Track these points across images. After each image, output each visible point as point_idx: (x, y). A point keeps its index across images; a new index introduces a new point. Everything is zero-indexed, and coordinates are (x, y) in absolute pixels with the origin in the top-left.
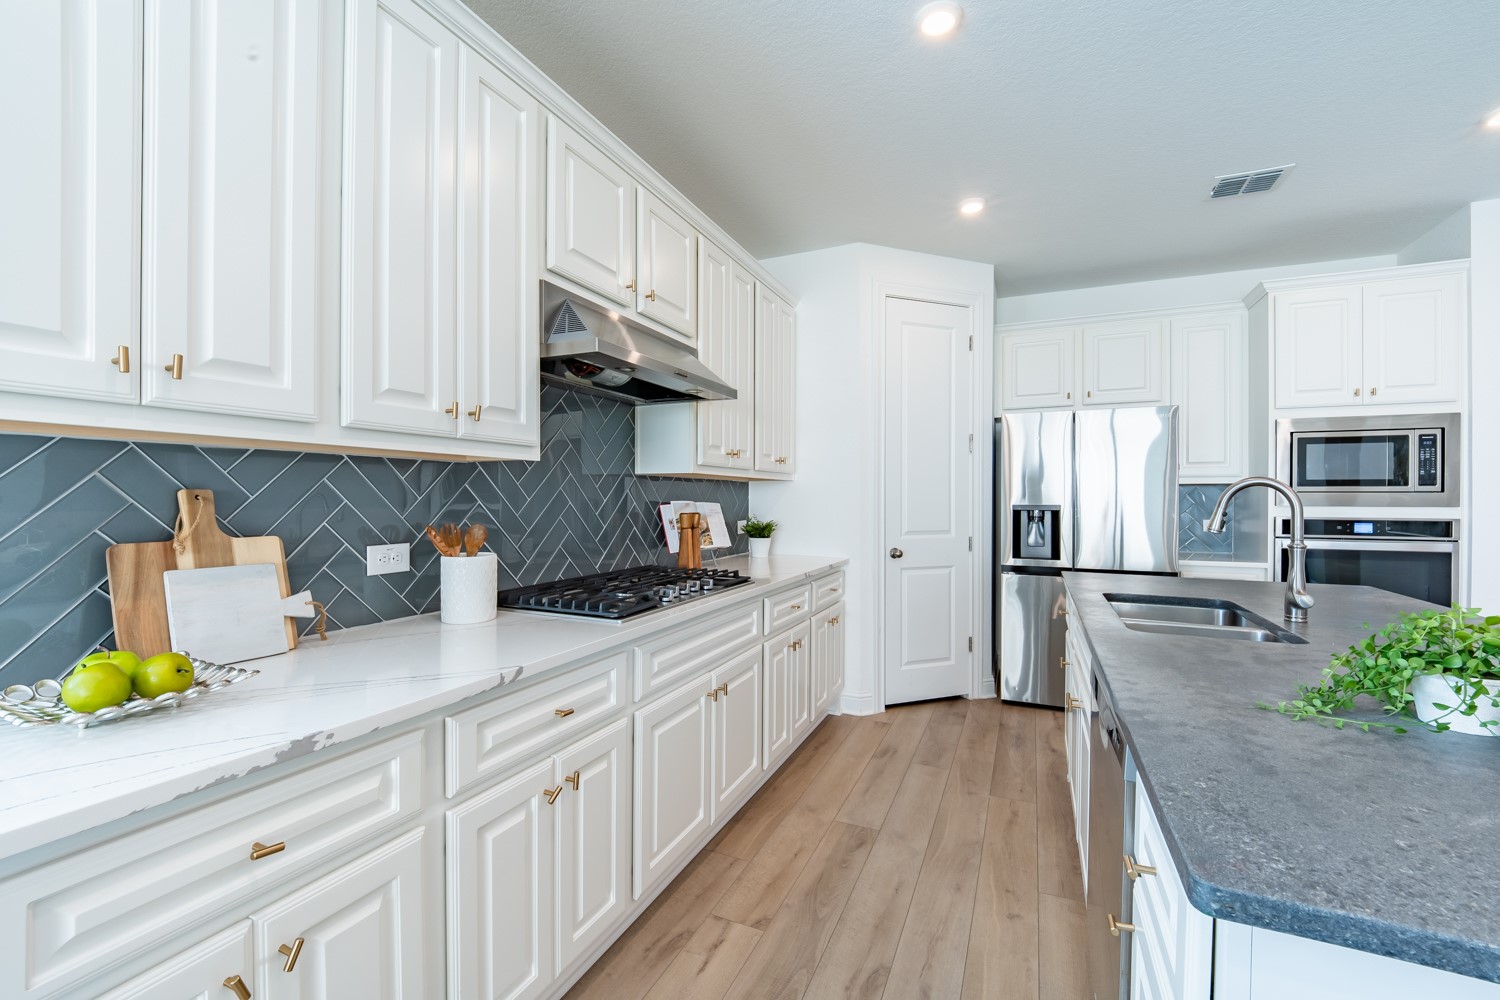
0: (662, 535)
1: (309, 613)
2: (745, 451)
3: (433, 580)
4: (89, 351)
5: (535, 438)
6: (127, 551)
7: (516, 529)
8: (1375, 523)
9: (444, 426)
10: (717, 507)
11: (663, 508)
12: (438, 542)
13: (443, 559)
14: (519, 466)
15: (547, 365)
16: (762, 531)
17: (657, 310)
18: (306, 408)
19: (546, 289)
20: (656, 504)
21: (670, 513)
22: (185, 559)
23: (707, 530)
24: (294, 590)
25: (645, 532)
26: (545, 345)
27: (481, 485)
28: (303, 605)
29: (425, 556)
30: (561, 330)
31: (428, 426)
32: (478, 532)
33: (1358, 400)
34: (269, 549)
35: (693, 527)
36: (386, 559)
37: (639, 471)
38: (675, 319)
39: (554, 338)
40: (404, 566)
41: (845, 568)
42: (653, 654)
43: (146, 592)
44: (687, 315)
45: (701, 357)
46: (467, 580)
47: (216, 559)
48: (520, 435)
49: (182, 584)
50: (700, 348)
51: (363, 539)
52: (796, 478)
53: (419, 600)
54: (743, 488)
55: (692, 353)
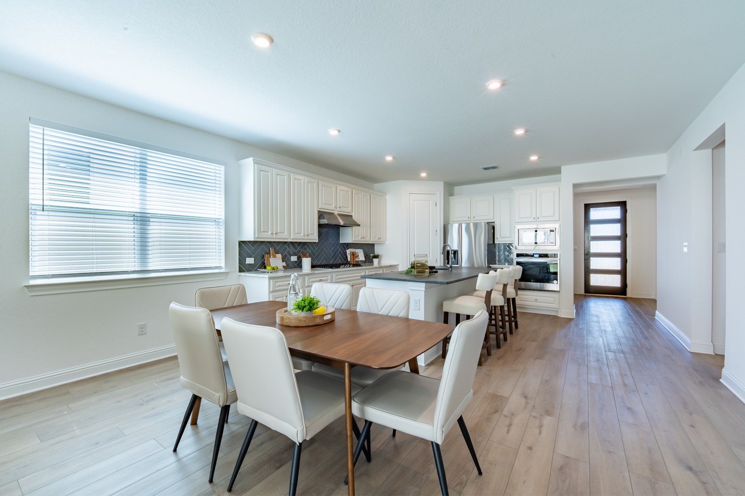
0: (347, 257)
1: (285, 265)
2: (367, 237)
3: (301, 262)
4: (270, 233)
5: (317, 238)
6: (266, 255)
7: (314, 255)
8: (539, 254)
9: (303, 238)
10: (361, 250)
12: (302, 256)
13: (303, 259)
14: (314, 243)
15: (320, 226)
16: (376, 257)
17: (342, 209)
18: (287, 237)
19: (319, 212)
20: (345, 250)
21: (348, 251)
22: (272, 257)
23: (358, 255)
24: (283, 262)
25: (342, 256)
26: (319, 222)
27: (308, 246)
28: (284, 264)
29: (300, 259)
30: (323, 219)
31: (302, 238)
32: (308, 254)
33: (535, 220)
34: (279, 256)
35: (353, 254)
36: (294, 259)
37: (341, 242)
38: (346, 211)
39: (320, 220)
40: (297, 260)
41: (398, 267)
42: (337, 275)
43: (268, 260)
44: (350, 208)
45: (353, 217)
46: (306, 262)
47: (275, 257)
48: (315, 238)
49: (272, 260)
50: (353, 215)
51: (291, 255)
52: (387, 242)
53: (299, 265)
54: (373, 245)
55: (351, 216)
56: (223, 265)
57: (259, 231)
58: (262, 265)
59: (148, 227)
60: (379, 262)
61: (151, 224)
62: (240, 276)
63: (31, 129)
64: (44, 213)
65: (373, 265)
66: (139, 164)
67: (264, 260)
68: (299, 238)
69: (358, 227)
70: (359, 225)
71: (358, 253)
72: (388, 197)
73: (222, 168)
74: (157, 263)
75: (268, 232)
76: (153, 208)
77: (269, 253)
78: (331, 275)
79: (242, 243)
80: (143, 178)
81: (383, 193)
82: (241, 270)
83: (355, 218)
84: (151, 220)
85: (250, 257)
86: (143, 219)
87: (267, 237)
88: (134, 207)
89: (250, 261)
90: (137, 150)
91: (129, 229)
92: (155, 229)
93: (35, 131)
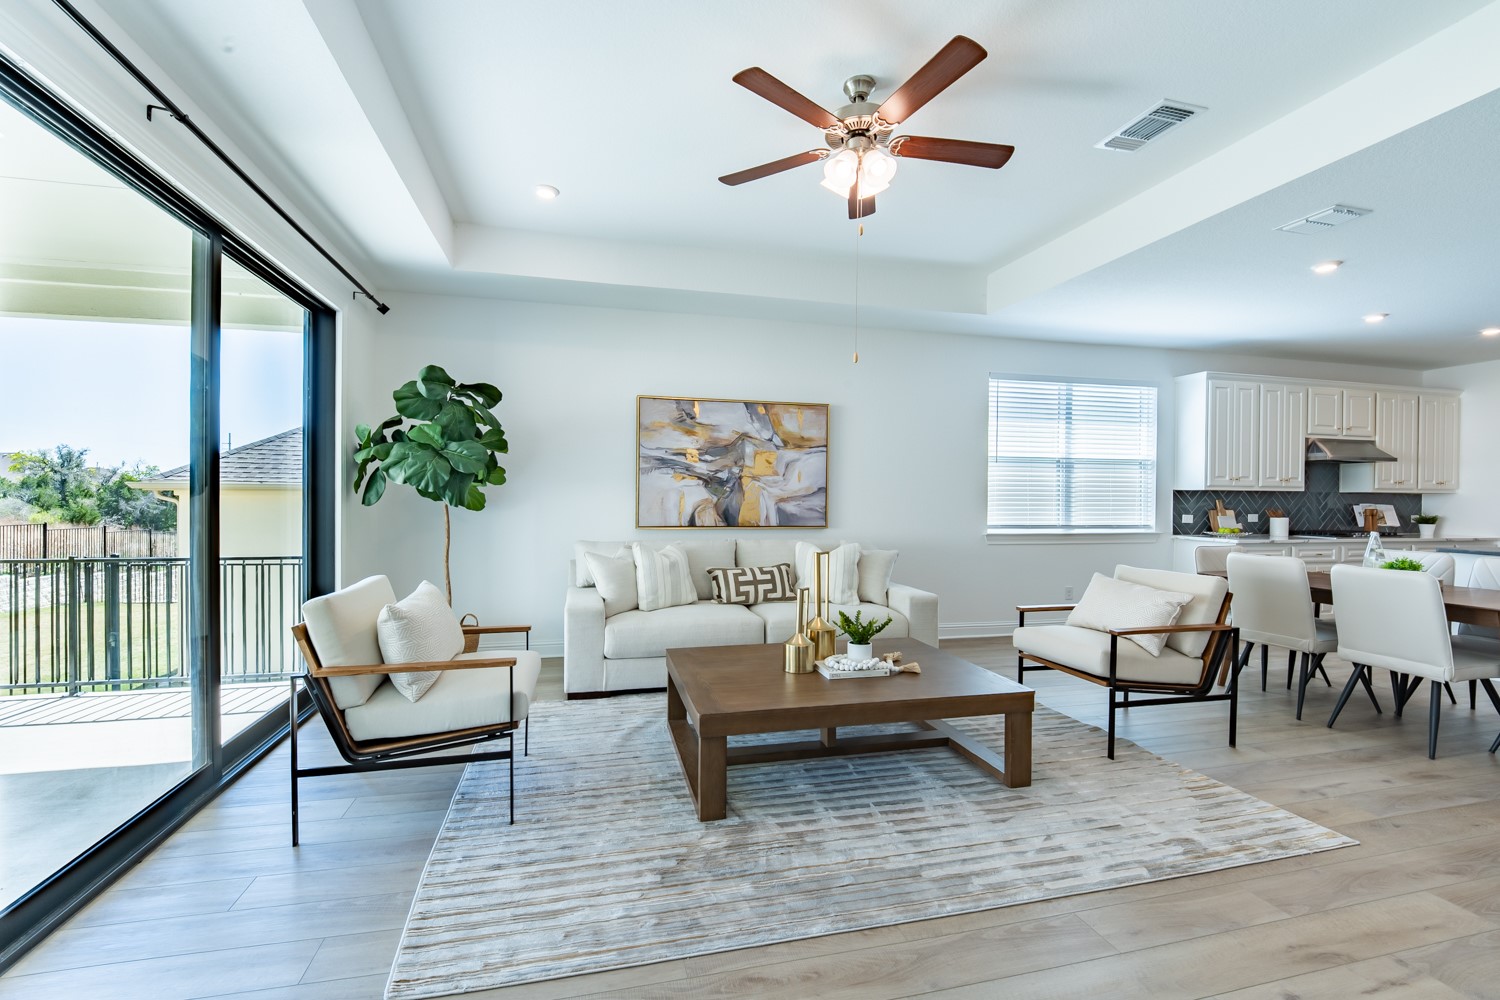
0: (1355, 518)
1: (1241, 528)
2: (1410, 481)
3: (1267, 522)
5: (1303, 484)
6: (1211, 511)
7: (1296, 513)
9: (1279, 484)
10: (1392, 507)
11: (1354, 507)
13: (1272, 519)
14: (1297, 493)
15: (1308, 464)
16: (1428, 521)
17: (1354, 432)
18: (1253, 484)
19: (1307, 440)
20: (1351, 505)
21: (1358, 509)
22: (1219, 513)
23: (1383, 517)
24: (1236, 522)
25: (1344, 517)
26: (1307, 457)
27: (1277, 497)
28: (1238, 525)
29: (1265, 518)
30: (1313, 452)
31: (1275, 484)
32: (1283, 510)
34: (1231, 513)
35: (1370, 514)
36: (1255, 518)
37: (1341, 491)
38: (1362, 433)
39: (1309, 454)
40: (1257, 520)
43: (1215, 520)
44: (1369, 429)
45: (1377, 443)
46: (1279, 526)
47: (1224, 514)
48: (1298, 484)
49: (1220, 518)
50: (1377, 439)
51: (1248, 513)
52: (1459, 492)
53: (1264, 530)
54: (1418, 497)
55: (1373, 443)
56: (1152, 522)
57: (1213, 476)
58: (1205, 528)
59: (1073, 475)
60: (1436, 532)
61: (1075, 470)
62: (1173, 539)
63: (990, 384)
64: (998, 464)
65: (1419, 536)
66: (1065, 397)
67: (1208, 518)
68: (1272, 484)
69: (1393, 463)
70: (1395, 460)
71: (1382, 512)
72: (1464, 396)
73: (1154, 391)
74: (1083, 518)
75: (1224, 477)
76: (1080, 452)
77: (1215, 508)
78: (1337, 547)
79: (1179, 495)
80: (1069, 417)
81: (1452, 390)
82: (1176, 532)
83: (1381, 444)
84: (1075, 466)
85: (1188, 513)
86: (1067, 465)
87: (1225, 484)
88: (1059, 452)
89: (1187, 519)
90: (1063, 386)
91: (1053, 477)
92: (1079, 475)
93: (993, 383)
